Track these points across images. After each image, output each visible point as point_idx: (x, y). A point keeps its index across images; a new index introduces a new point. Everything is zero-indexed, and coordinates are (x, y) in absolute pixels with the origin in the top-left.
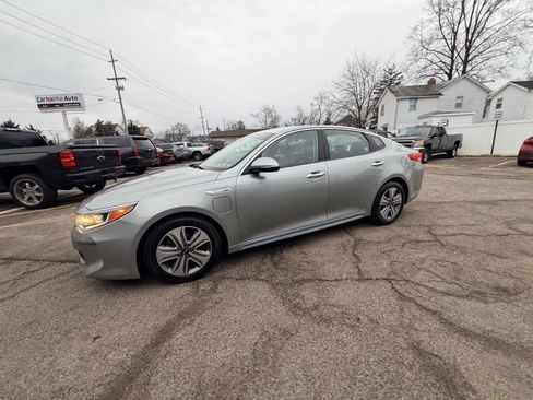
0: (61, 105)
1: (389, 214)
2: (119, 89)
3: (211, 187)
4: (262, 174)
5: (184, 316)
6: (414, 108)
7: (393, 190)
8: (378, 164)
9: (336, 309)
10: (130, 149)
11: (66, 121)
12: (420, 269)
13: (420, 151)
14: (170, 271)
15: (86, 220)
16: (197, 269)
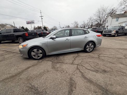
0: (30, 23)
1: (89, 50)
2: (42, 19)
3: (43, 41)
4: (54, 39)
5: (33, 66)
6: (117, 20)
7: (91, 44)
8: (86, 37)
9: (61, 69)
10: (41, 32)
11: (31, 26)
12: (88, 63)
13: (114, 33)
14: (34, 57)
15: (21, 46)
16: (40, 58)
